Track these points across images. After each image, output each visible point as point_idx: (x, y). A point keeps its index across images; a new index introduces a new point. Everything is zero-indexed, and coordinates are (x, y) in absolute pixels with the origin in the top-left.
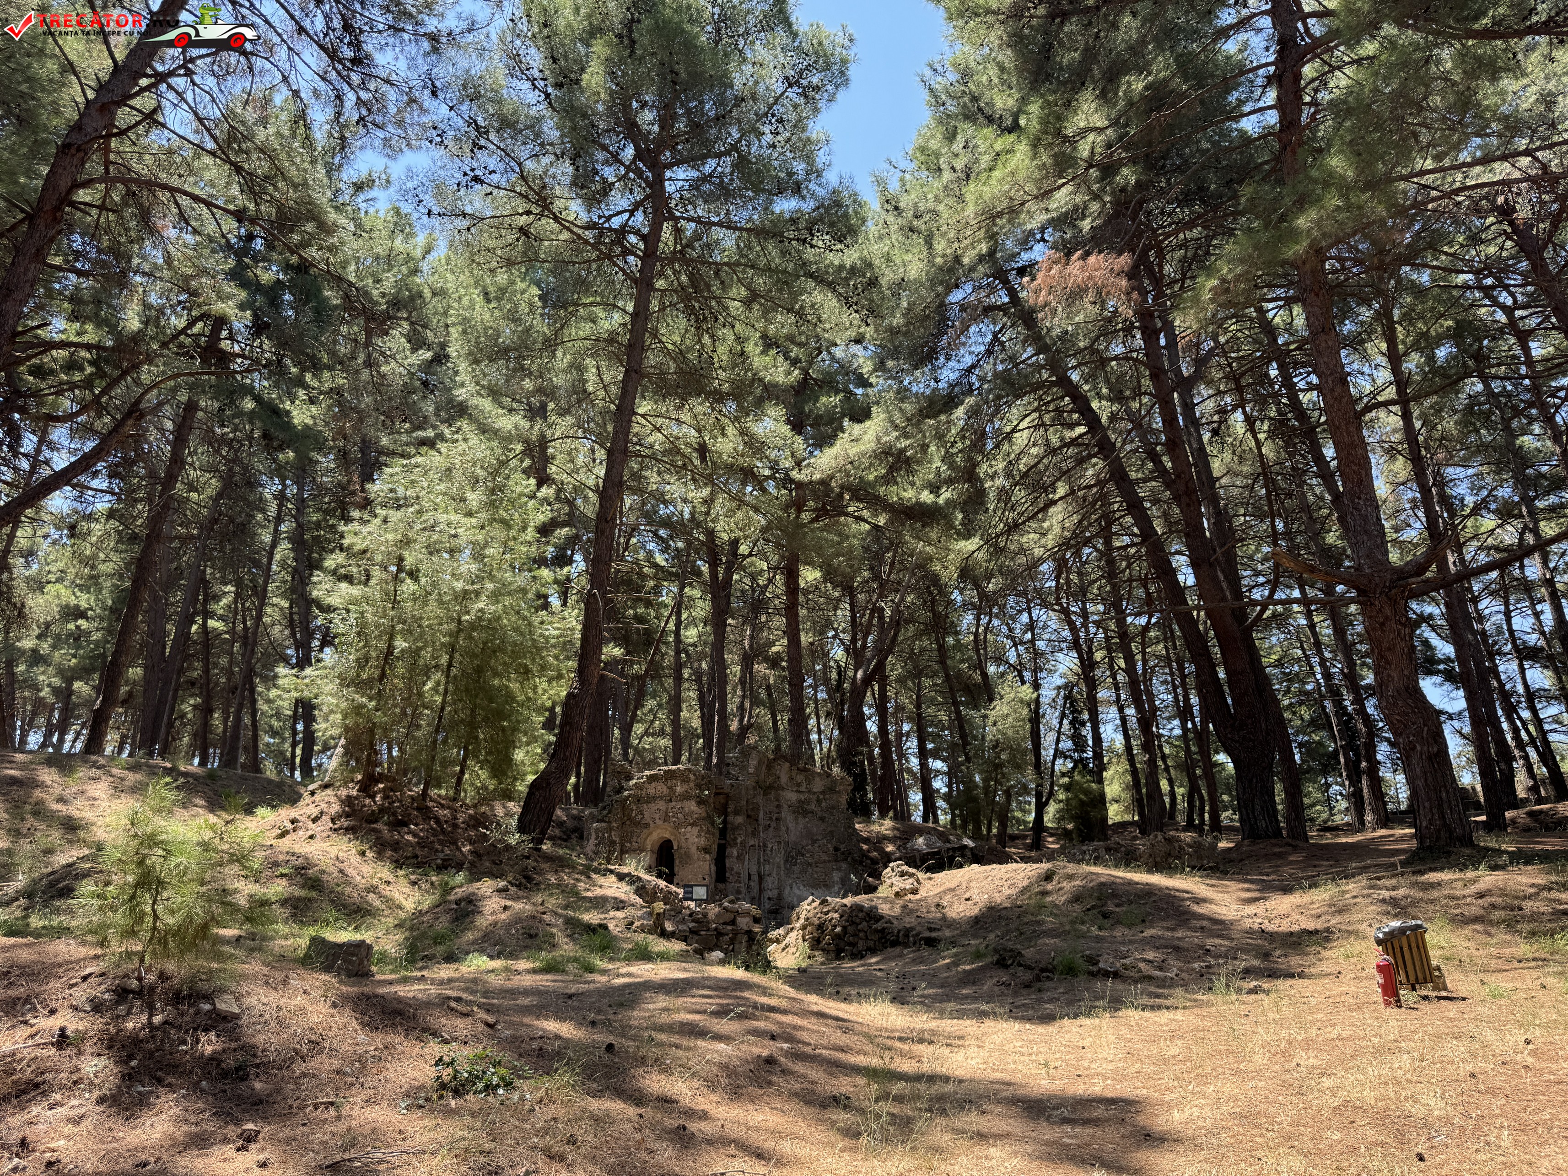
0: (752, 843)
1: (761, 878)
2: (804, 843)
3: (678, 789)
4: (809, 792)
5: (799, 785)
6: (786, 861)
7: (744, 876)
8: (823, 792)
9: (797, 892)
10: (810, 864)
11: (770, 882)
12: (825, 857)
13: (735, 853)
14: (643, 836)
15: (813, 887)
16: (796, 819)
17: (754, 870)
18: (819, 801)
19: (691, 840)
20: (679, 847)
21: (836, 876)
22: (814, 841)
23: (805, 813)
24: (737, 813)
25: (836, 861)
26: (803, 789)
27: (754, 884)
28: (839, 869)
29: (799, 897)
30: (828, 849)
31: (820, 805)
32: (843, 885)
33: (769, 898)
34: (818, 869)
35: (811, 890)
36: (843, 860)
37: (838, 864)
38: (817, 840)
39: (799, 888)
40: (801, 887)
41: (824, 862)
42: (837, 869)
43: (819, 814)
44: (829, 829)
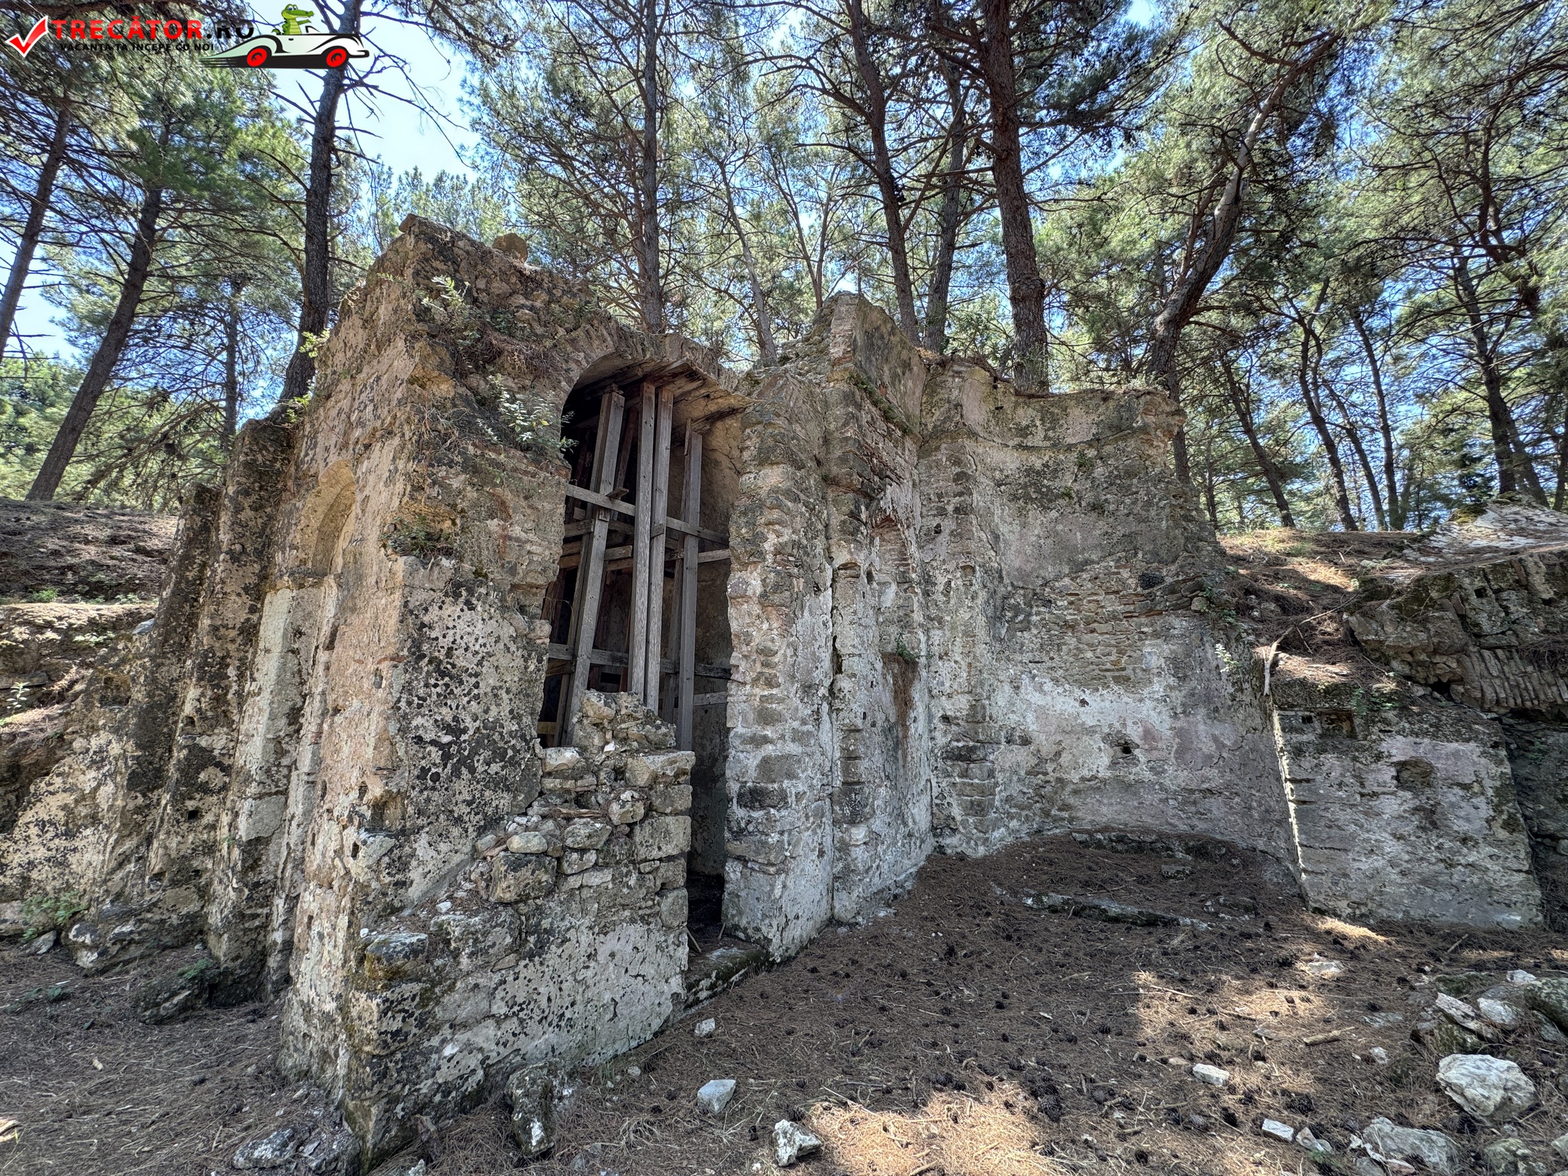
0: (842, 556)
2: (1049, 571)
4: (1056, 445)
5: (1024, 432)
6: (995, 619)
8: (1096, 441)
9: (1036, 698)
10: (1071, 627)
11: (942, 676)
12: (1112, 605)
13: (754, 582)
15: (1082, 684)
16: (1021, 513)
17: (849, 641)
18: (1084, 465)
21: (1155, 654)
22: (1078, 568)
23: (1046, 499)
25: (1150, 612)
26: (1037, 439)
27: (850, 685)
28: (1163, 634)
29: (1042, 713)
30: (1123, 583)
31: (1088, 474)
32: (1183, 679)
33: (946, 719)
34: (1095, 638)
35: (1078, 693)
36: (1176, 607)
37: (1159, 622)
38: (1087, 562)
39: (1040, 689)
40: (1049, 685)
41: (1114, 617)
42: (1156, 635)
43: (1089, 497)
44: (1121, 531)
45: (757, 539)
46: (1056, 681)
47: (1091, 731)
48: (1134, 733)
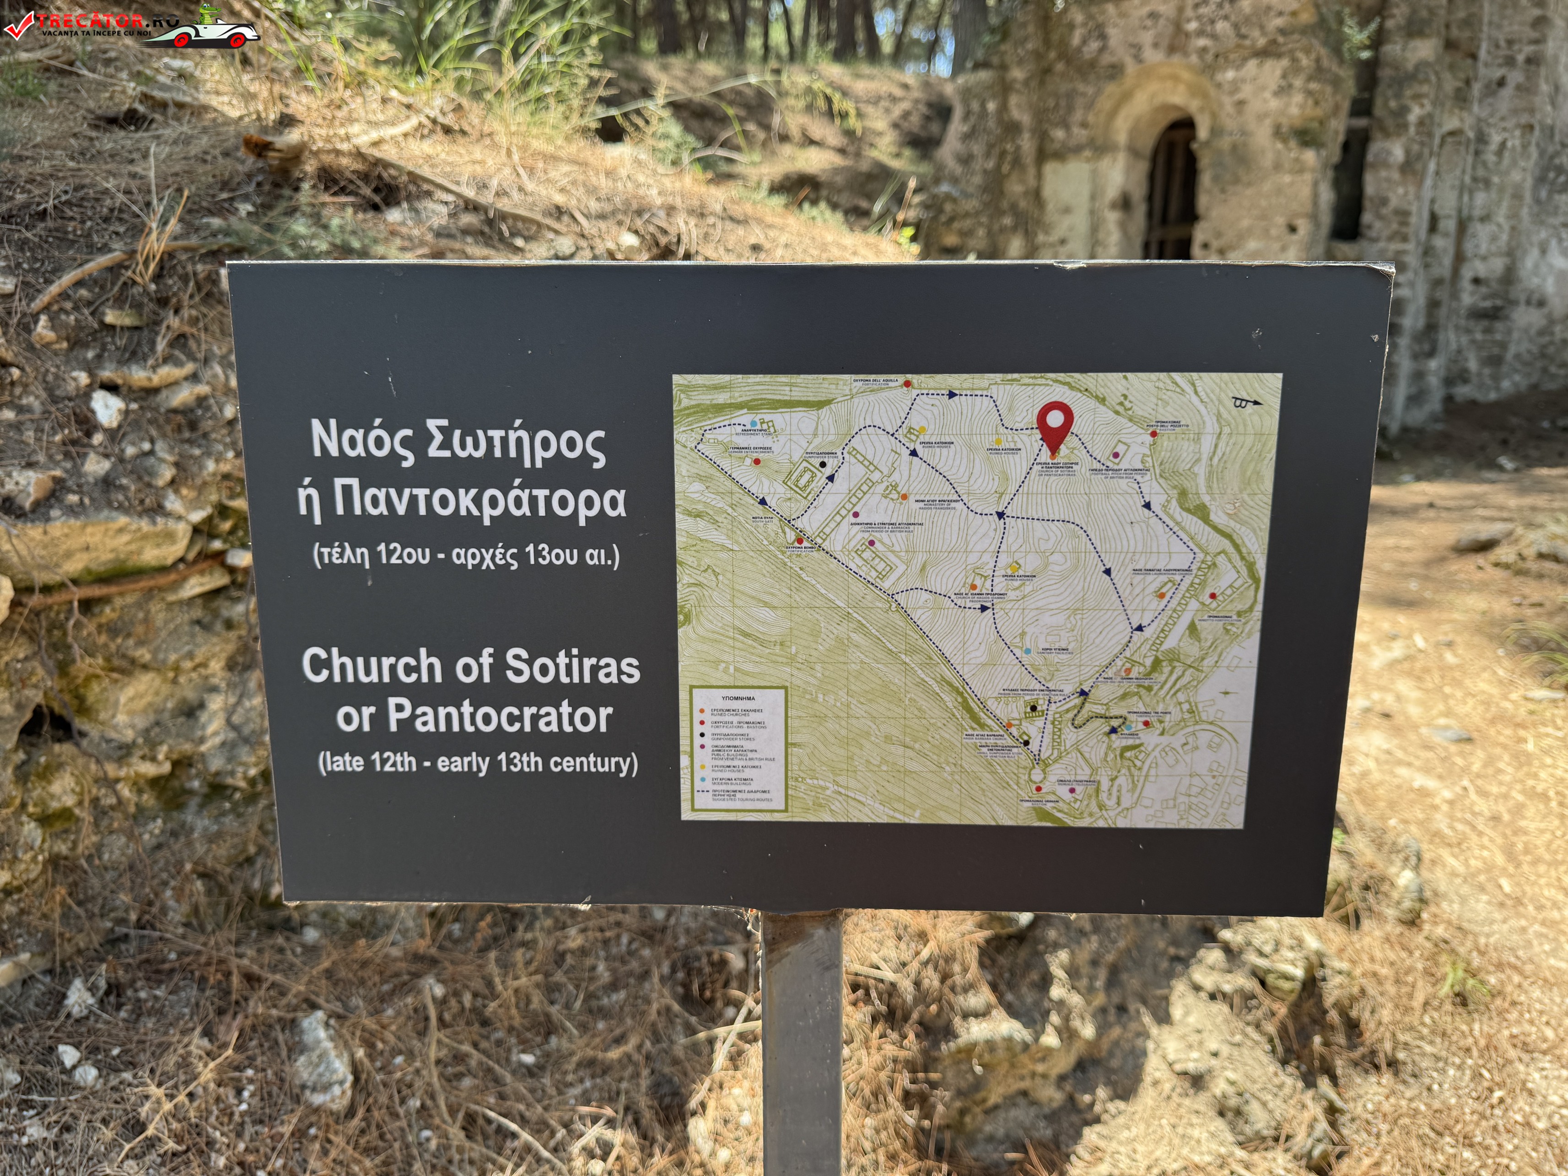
0: (1451, 123)
1: (1463, 226)
6: (1540, 180)
7: (1419, 221)
9: (1560, 262)
11: (1487, 239)
13: (1397, 152)
14: (1105, 103)
17: (1448, 204)
19: (1255, 106)
20: (1216, 131)
27: (1443, 244)
33: (1477, 281)
45: (1404, 110)
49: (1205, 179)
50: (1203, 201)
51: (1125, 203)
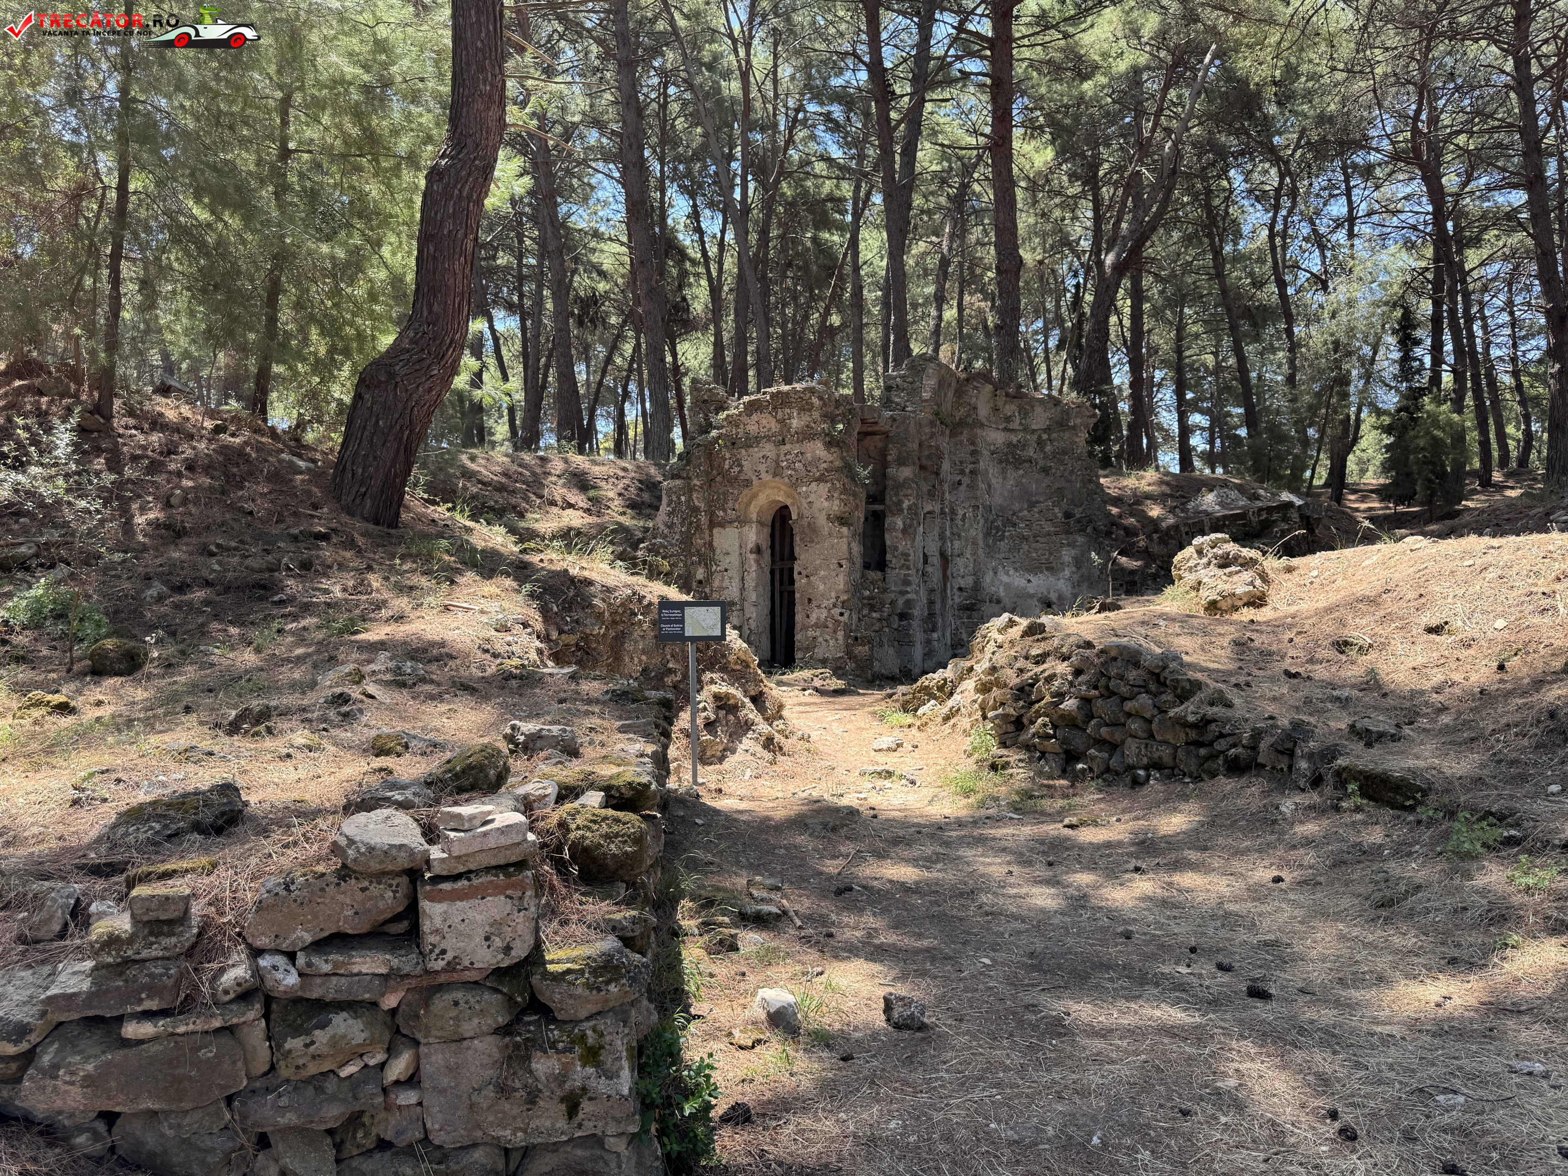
0: (928, 508)
1: (945, 559)
2: (1017, 506)
3: (795, 423)
4: (1026, 429)
5: (1008, 419)
6: (987, 535)
7: (916, 558)
8: (1047, 430)
9: (1005, 579)
10: (1025, 539)
11: (961, 566)
12: (1048, 527)
13: (900, 524)
14: (743, 499)
15: (1030, 571)
16: (1004, 471)
17: (933, 549)
18: (1040, 443)
19: (817, 505)
20: (801, 516)
21: (1067, 555)
22: (1032, 505)
23: (1018, 462)
24: (901, 462)
25: (1067, 532)
26: (1015, 425)
27: (933, 570)
28: (1071, 544)
29: (1008, 586)
30: (1055, 514)
31: (1042, 449)
32: (1079, 568)
33: (960, 589)
34: (1039, 545)
35: (1027, 576)
36: (1079, 531)
37: (1071, 537)
38: (1037, 502)
39: (1007, 573)
40: (1012, 572)
41: (1049, 534)
42: (1069, 545)
43: (1041, 463)
44: (1057, 485)
45: (900, 502)
46: (1016, 569)
47: (1031, 596)
48: (1053, 597)
49: (797, 539)
50: (797, 550)
51: (758, 550)
